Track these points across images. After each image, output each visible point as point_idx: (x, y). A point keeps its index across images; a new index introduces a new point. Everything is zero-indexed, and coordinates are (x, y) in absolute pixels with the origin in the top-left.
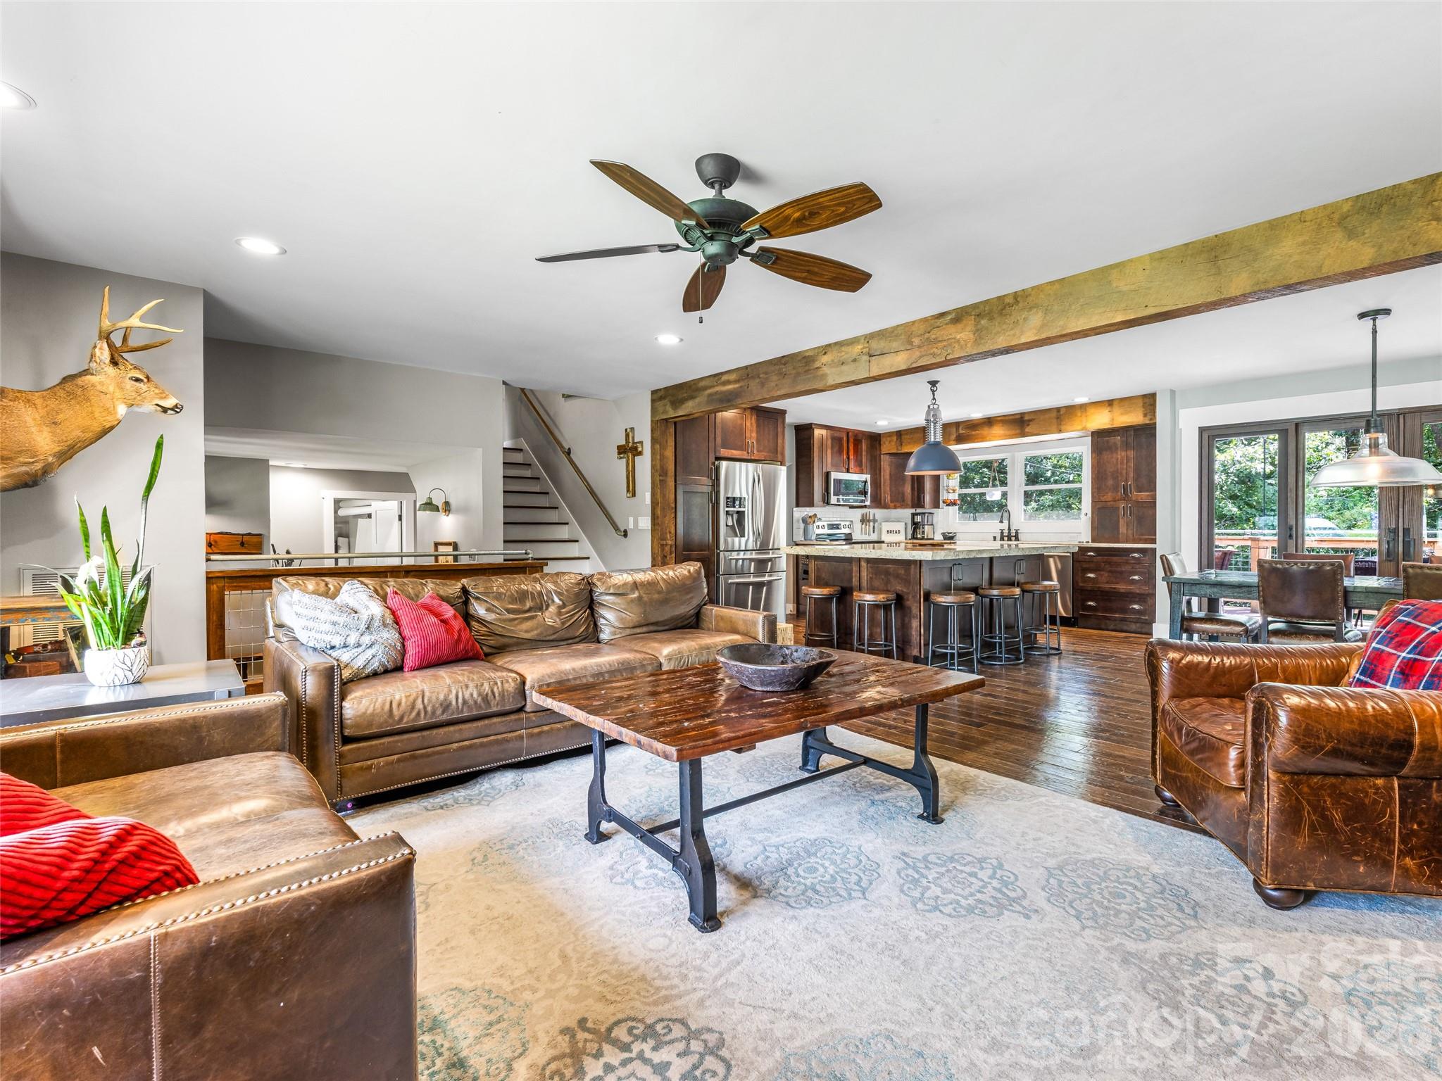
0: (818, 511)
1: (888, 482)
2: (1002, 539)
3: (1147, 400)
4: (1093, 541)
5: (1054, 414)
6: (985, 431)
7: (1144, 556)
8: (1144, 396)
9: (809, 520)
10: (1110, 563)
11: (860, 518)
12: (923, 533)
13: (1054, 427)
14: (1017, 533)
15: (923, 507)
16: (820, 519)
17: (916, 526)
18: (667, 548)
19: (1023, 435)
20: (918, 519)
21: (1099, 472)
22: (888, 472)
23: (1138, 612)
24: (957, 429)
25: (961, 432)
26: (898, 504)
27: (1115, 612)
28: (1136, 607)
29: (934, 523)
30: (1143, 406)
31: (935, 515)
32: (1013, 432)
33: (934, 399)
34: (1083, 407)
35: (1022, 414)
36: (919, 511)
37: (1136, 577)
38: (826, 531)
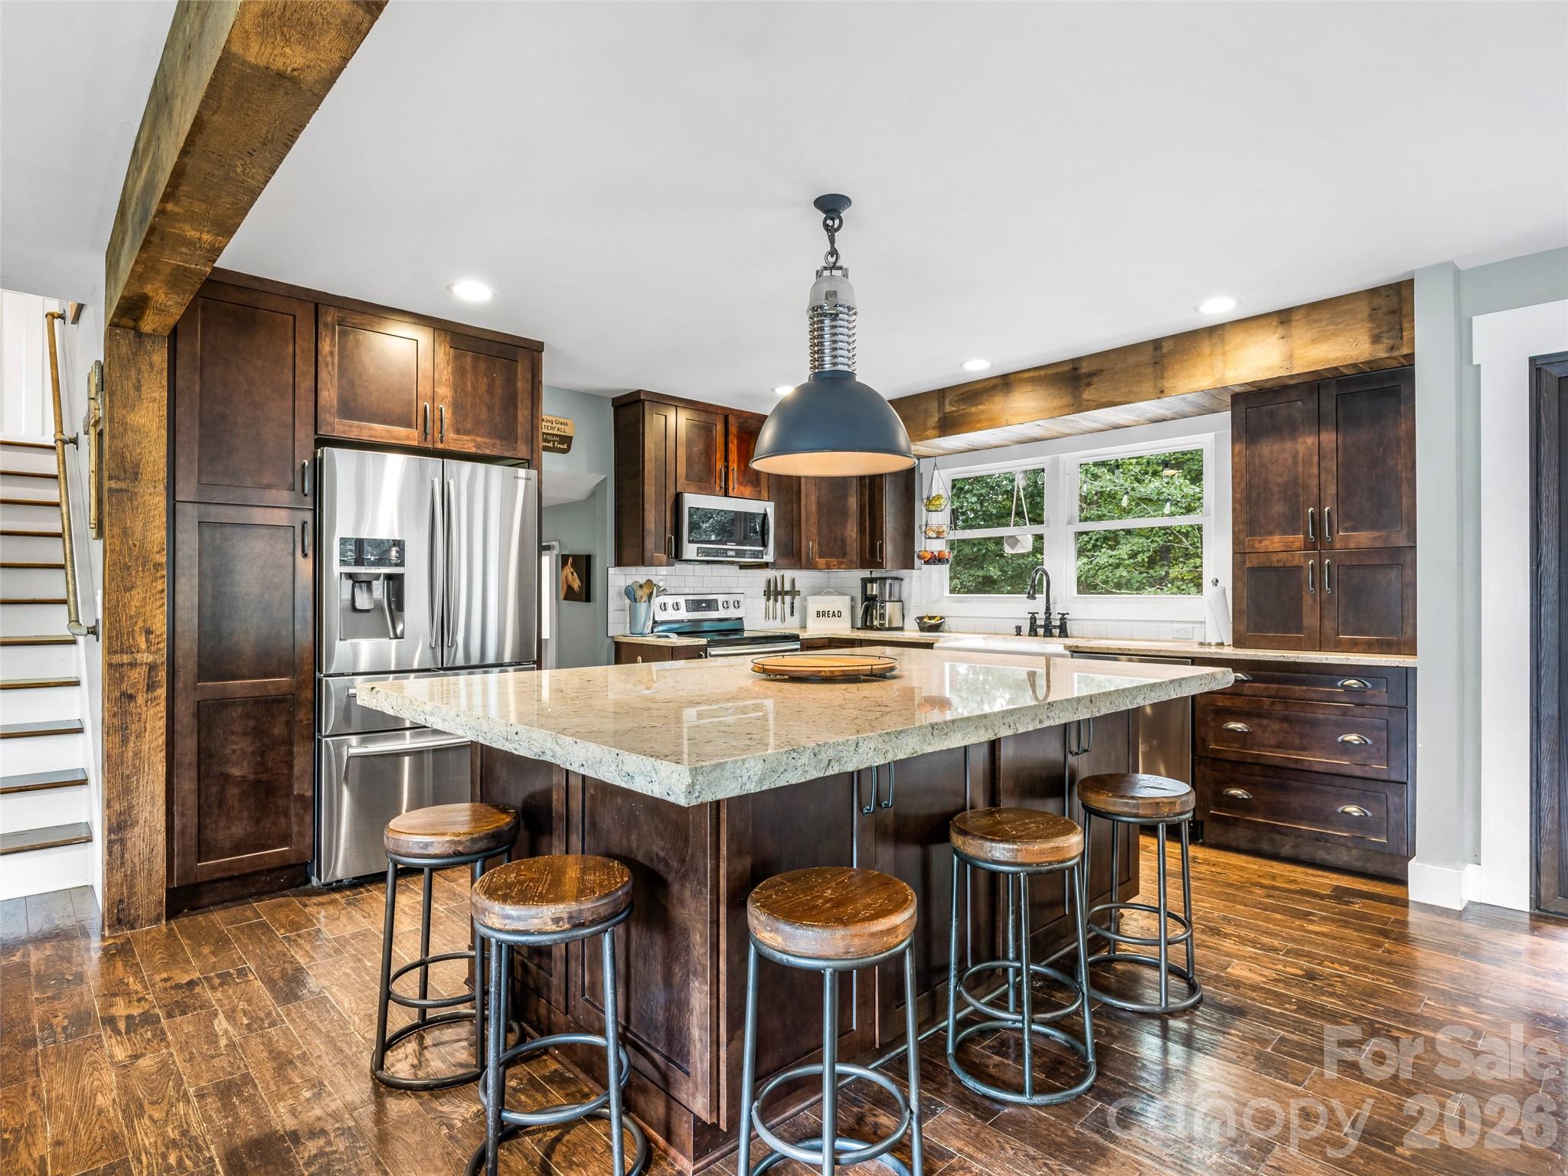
0: (660, 574)
1: (814, 518)
2: (1033, 632)
3: (1379, 302)
4: (1238, 643)
5: (1146, 356)
6: (997, 405)
7: (1375, 686)
8: (1373, 292)
9: (639, 593)
10: (1285, 700)
11: (763, 587)
12: (882, 616)
13: (1147, 386)
14: (1063, 619)
15: (880, 565)
16: (663, 592)
17: (870, 601)
18: (137, 675)
19: (1079, 407)
20: (874, 590)
21: (1250, 487)
22: (814, 498)
23: (1360, 822)
24: (941, 405)
25: (949, 408)
26: (833, 561)
27: (1300, 819)
28: (1353, 810)
29: (904, 597)
30: (1371, 318)
31: (905, 584)
32: (1057, 402)
33: (833, 252)
34: (1214, 332)
35: (1076, 362)
36: (876, 574)
37: (1353, 738)
38: (683, 614)
